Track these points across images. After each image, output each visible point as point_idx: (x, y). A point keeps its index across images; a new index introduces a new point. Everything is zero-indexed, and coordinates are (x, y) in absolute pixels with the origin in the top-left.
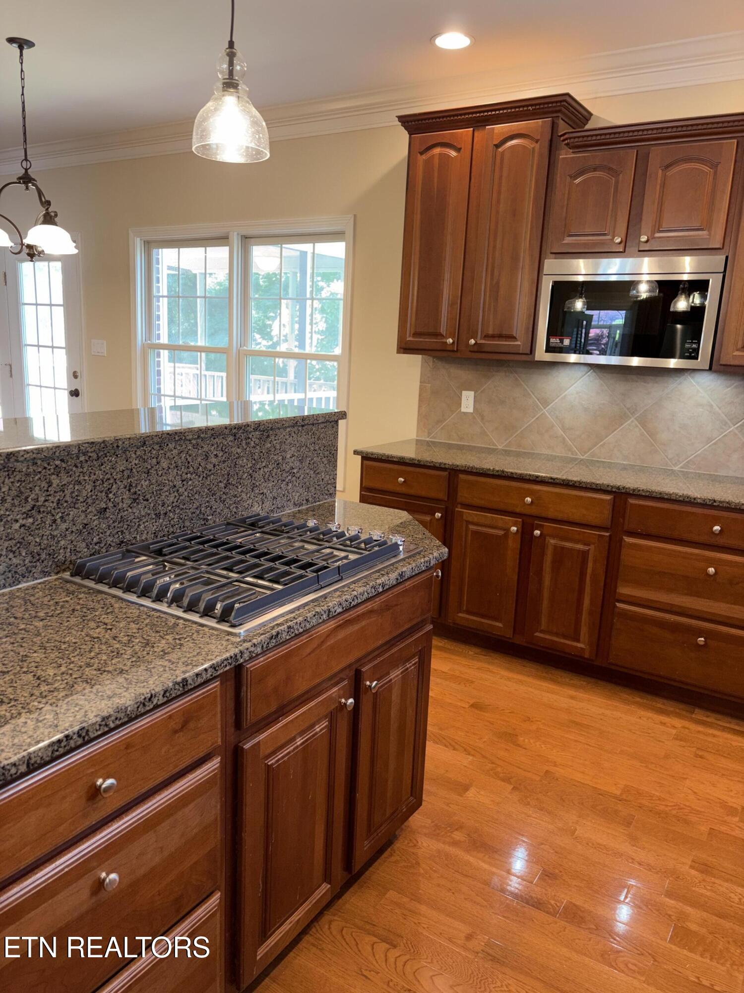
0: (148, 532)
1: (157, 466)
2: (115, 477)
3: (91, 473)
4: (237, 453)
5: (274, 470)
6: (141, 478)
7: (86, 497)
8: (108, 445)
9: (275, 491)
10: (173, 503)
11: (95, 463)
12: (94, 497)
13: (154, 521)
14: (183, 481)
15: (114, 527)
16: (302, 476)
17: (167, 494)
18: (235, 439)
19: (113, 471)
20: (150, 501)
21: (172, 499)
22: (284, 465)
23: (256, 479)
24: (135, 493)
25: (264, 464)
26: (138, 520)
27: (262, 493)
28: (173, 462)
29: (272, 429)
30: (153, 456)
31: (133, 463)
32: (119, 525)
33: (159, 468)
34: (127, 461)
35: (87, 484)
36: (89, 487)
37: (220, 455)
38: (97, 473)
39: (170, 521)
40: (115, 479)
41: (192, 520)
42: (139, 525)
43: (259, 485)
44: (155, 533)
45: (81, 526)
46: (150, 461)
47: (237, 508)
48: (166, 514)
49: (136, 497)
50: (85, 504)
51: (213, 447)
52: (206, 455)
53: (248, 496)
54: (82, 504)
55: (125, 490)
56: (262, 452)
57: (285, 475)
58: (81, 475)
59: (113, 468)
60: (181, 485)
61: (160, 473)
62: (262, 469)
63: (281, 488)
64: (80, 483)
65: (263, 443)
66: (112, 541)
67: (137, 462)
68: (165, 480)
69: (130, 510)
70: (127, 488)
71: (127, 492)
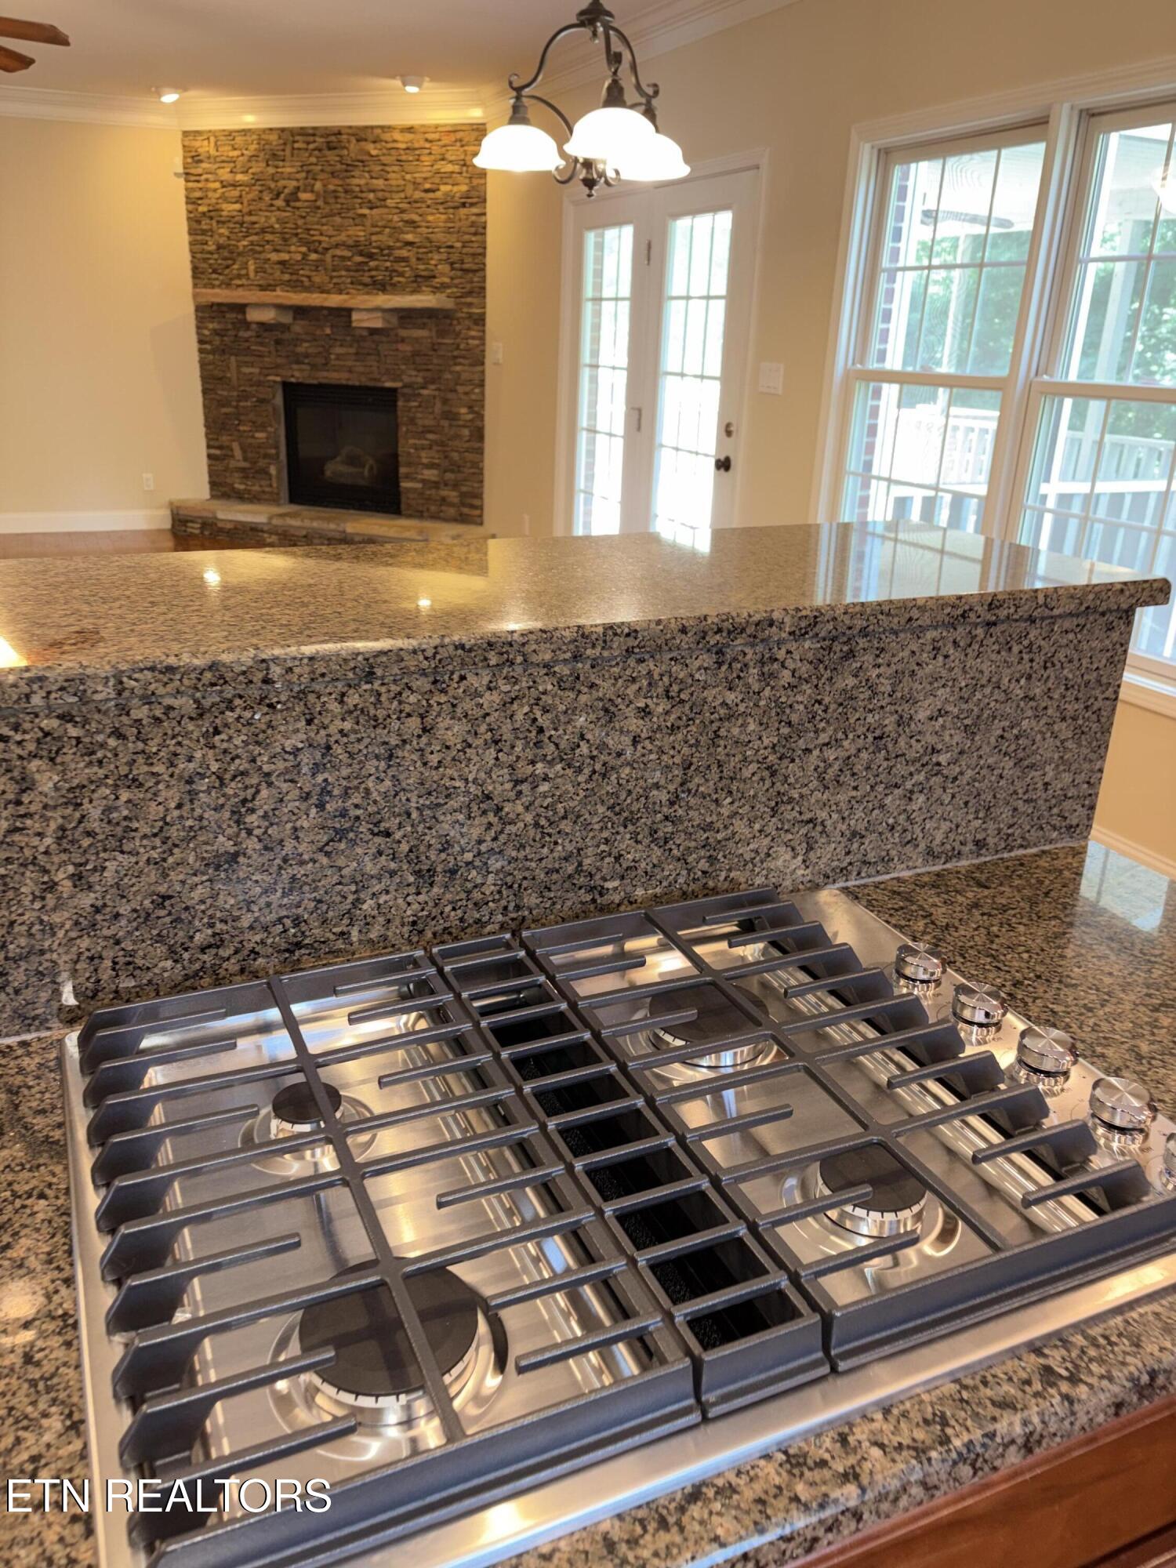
0: (389, 921)
1: (424, 740)
2: (266, 768)
3: (176, 755)
4: (724, 704)
5: (864, 755)
6: (364, 772)
7: (161, 823)
8: (229, 676)
9: (859, 814)
10: (480, 842)
11: (191, 727)
12: (189, 823)
13: (412, 890)
14: (517, 782)
15: (268, 905)
16: (970, 773)
17: (461, 817)
18: (720, 664)
19: (257, 750)
20: (398, 835)
21: (475, 833)
22: (902, 742)
23: (791, 780)
24: (343, 814)
25: (824, 738)
26: (353, 888)
27: (810, 821)
28: (483, 728)
29: (864, 632)
30: (408, 708)
31: (333, 729)
32: (285, 901)
33: (429, 744)
34: (309, 722)
35: (161, 786)
36: (171, 795)
37: (660, 709)
38: (198, 755)
39: (469, 892)
40: (268, 775)
41: (549, 890)
42: (357, 902)
43: (802, 796)
44: (414, 923)
45: (147, 902)
46: (396, 725)
47: (712, 860)
48: (453, 872)
49: (347, 825)
50: (157, 842)
51: (635, 687)
52: (606, 711)
53: (757, 827)
54: (145, 842)
55: (304, 806)
56: (819, 702)
57: (901, 769)
58: (140, 759)
59: (258, 743)
60: (512, 795)
61: (434, 759)
62: (816, 752)
63: (882, 807)
64: (136, 783)
65: (828, 674)
66: (263, 942)
67: (347, 725)
68: (452, 779)
69: (325, 861)
70: (314, 800)
71: (313, 811)
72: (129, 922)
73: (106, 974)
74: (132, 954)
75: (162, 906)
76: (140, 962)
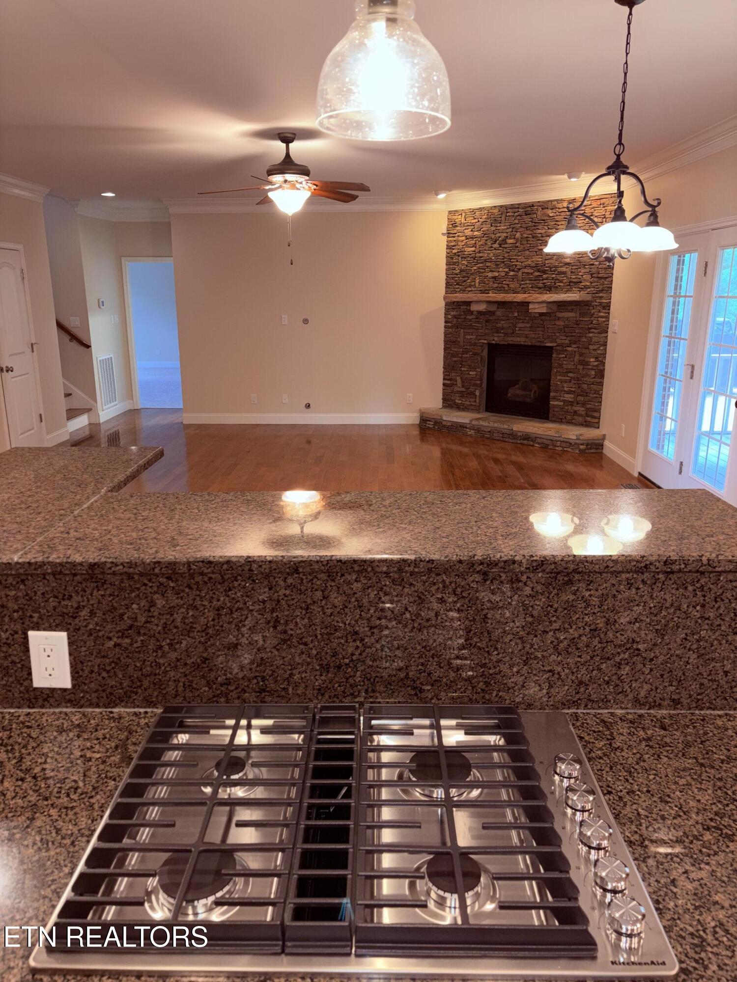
0: (307, 686)
1: (324, 602)
2: (251, 608)
3: (212, 598)
4: (489, 601)
5: (584, 638)
6: (295, 614)
8: (234, 567)
9: (583, 671)
10: (353, 655)
11: (219, 587)
12: (217, 628)
13: (318, 673)
14: (371, 628)
17: (343, 641)
18: (486, 580)
19: (247, 599)
20: (311, 646)
21: (350, 650)
23: (536, 647)
24: (285, 632)
25: (556, 626)
26: (290, 668)
27: (550, 671)
29: (575, 571)
32: (258, 669)
34: (270, 589)
35: (206, 611)
36: (211, 615)
37: (451, 600)
38: (222, 599)
39: (347, 679)
40: (252, 610)
41: (391, 685)
42: (291, 675)
43: (543, 656)
44: (319, 690)
47: (487, 684)
48: (339, 667)
49: (287, 638)
50: (204, 634)
51: (436, 587)
52: (420, 598)
53: (515, 670)
55: (267, 626)
56: (551, 606)
57: (610, 648)
58: (198, 599)
59: (248, 596)
60: (369, 633)
62: (551, 633)
63: (599, 669)
64: (195, 608)
65: (555, 591)
67: (288, 592)
68: (338, 622)
69: (276, 653)
70: (271, 624)
71: (271, 629)
72: (191, 667)
73: (181, 689)
74: (192, 682)
75: (204, 662)
76: (195, 686)
